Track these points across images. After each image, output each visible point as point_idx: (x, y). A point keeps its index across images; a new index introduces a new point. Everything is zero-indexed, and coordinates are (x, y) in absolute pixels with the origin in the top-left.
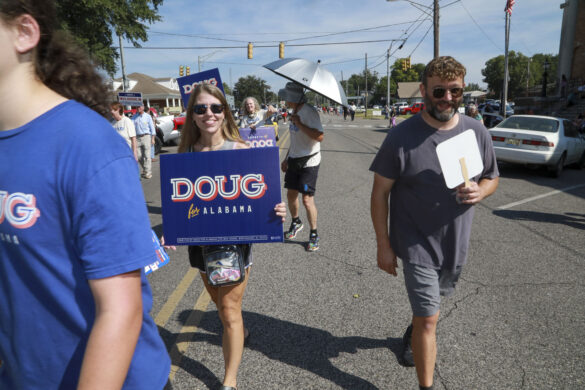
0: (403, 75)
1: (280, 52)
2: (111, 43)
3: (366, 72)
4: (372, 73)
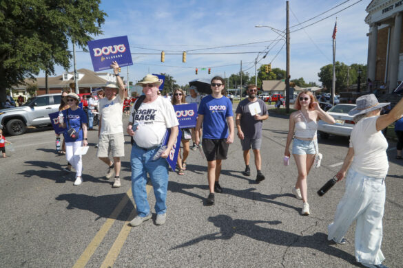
0: (266, 76)
1: (183, 58)
2: (67, 48)
3: (241, 73)
4: (245, 74)
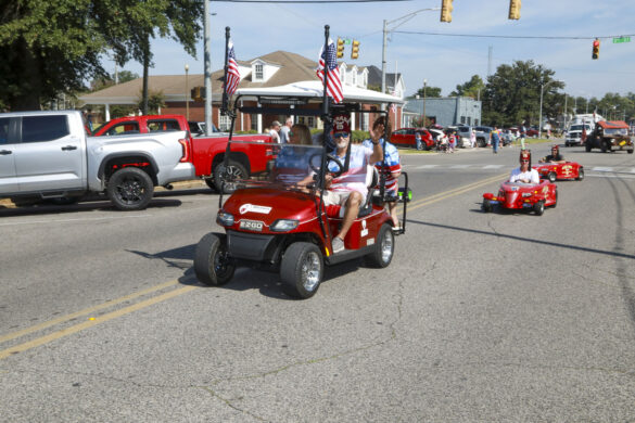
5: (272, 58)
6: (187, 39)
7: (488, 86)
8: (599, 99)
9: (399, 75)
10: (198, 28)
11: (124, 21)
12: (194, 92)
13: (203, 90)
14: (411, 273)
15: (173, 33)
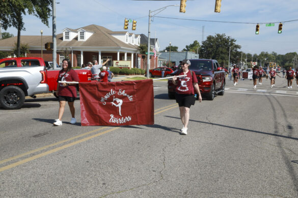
5: (89, 28)
6: (44, 16)
7: (202, 46)
8: (258, 55)
9: (157, 39)
10: (50, 10)
11: (7, 5)
12: (46, 45)
13: (52, 44)
14: (169, 144)
15: (36, 13)
